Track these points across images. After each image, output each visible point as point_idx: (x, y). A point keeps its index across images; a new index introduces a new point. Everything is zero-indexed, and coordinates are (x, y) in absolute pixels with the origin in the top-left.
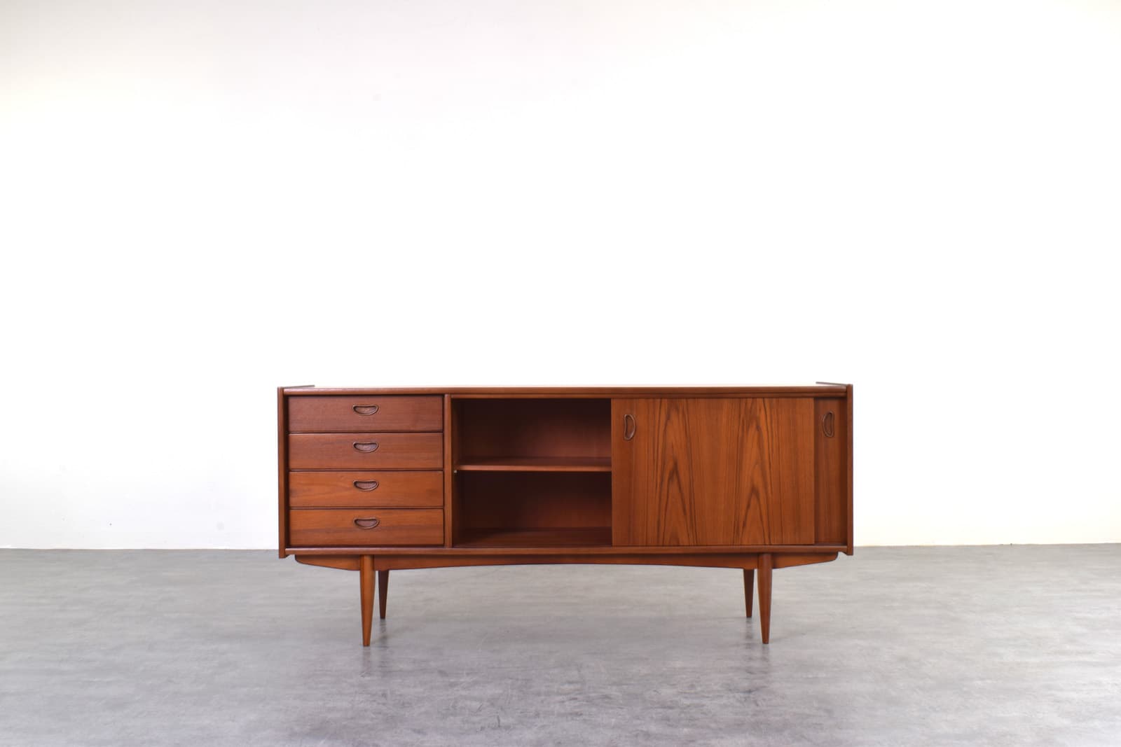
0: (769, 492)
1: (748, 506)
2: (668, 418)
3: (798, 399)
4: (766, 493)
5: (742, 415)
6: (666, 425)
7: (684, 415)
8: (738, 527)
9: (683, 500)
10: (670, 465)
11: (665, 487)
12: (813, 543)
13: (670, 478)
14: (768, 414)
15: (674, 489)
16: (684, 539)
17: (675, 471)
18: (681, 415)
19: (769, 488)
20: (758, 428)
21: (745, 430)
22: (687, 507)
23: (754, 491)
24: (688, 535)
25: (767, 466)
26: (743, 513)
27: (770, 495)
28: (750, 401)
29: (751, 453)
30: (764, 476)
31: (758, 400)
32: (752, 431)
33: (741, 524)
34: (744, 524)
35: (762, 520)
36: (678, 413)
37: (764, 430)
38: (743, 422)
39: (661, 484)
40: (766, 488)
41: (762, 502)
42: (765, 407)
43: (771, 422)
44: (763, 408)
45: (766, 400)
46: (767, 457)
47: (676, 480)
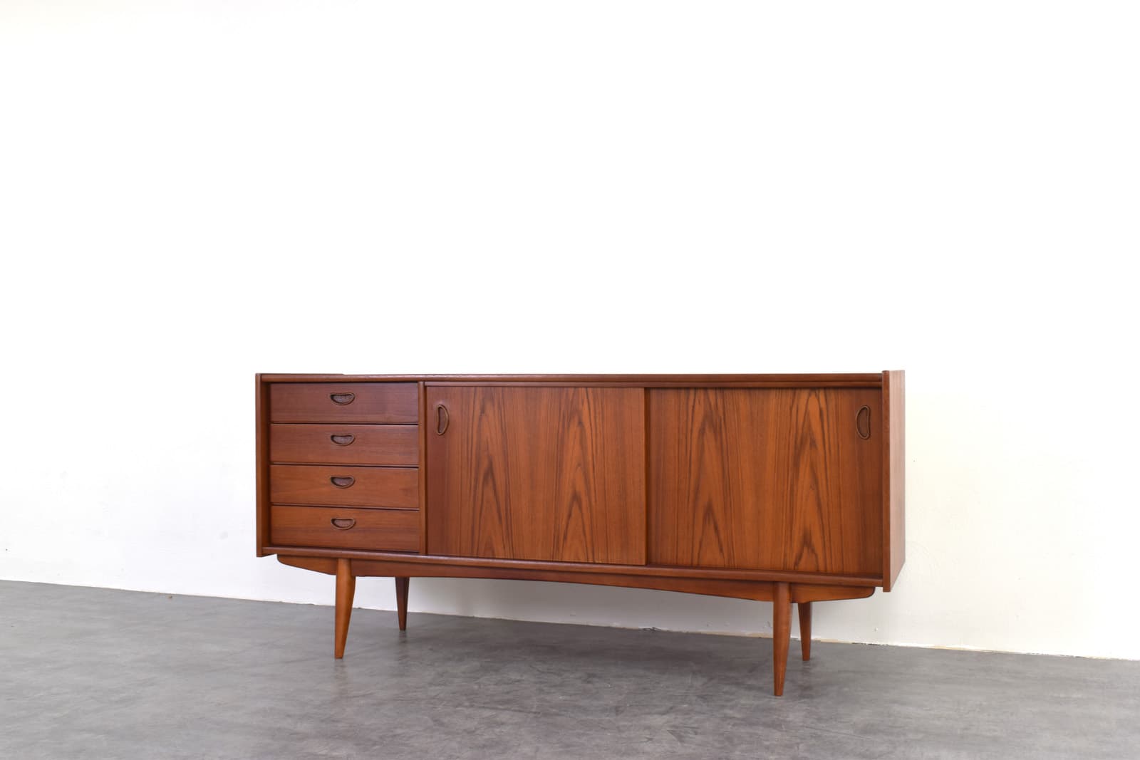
0: (593, 500)
1: (570, 516)
2: (483, 410)
3: (625, 389)
4: (590, 502)
5: (562, 409)
6: (480, 419)
7: (499, 408)
8: (558, 537)
9: (498, 503)
10: (485, 464)
11: (480, 489)
12: (644, 563)
13: (485, 479)
14: (592, 407)
15: (489, 493)
16: (499, 549)
17: (490, 471)
18: (496, 406)
19: (593, 494)
20: (580, 423)
21: (566, 426)
22: (503, 514)
23: (576, 498)
24: (504, 546)
25: (591, 467)
26: (564, 523)
27: (593, 504)
28: (571, 390)
29: (572, 453)
30: (587, 480)
31: (580, 389)
32: (574, 428)
33: (562, 536)
34: (565, 538)
35: (585, 535)
36: (494, 405)
37: (587, 425)
38: (564, 417)
39: (476, 487)
40: (588, 495)
41: (584, 511)
42: (588, 398)
43: (595, 417)
44: (586, 400)
45: (590, 390)
46: (590, 458)
47: (491, 484)
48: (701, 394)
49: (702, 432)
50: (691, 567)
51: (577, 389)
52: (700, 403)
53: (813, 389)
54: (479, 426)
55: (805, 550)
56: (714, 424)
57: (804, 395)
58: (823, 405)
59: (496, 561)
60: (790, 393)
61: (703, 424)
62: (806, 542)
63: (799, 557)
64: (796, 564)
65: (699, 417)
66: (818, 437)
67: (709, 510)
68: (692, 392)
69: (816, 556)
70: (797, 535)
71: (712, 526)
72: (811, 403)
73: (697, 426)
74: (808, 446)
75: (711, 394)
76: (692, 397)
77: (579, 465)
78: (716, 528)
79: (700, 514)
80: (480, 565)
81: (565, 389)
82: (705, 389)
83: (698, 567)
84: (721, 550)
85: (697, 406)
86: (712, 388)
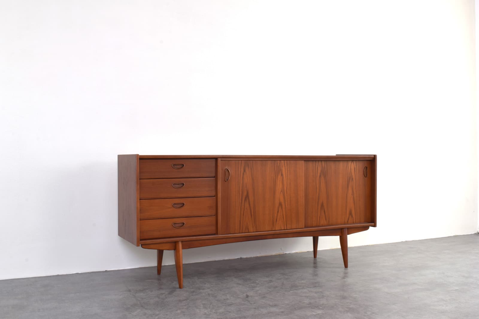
0: (286, 204)
1: (278, 212)
2: (244, 171)
3: (298, 161)
4: (285, 205)
5: (275, 169)
6: (243, 174)
7: (251, 169)
8: (274, 221)
9: (250, 209)
10: (245, 194)
11: (243, 204)
12: (304, 227)
13: (245, 200)
14: (286, 168)
15: (247, 205)
16: (251, 229)
17: (247, 196)
18: (250, 169)
19: (286, 202)
20: (282, 175)
21: (277, 176)
22: (253, 213)
23: (280, 204)
24: (253, 227)
25: (286, 191)
26: (276, 215)
27: (287, 206)
28: (279, 162)
29: (279, 187)
30: (284, 198)
31: (282, 161)
32: (280, 176)
33: (275, 221)
35: (283, 218)
36: (249, 168)
37: (284, 176)
38: (276, 172)
39: (241, 203)
40: (285, 203)
41: (283, 209)
42: (285, 165)
43: (287, 172)
44: (284, 166)
45: (285, 161)
46: (285, 189)
47: (248, 201)
48: (320, 163)
49: (320, 176)
50: (317, 226)
51: (281, 161)
52: (319, 166)
53: (353, 161)
54: (243, 177)
55: (350, 217)
56: (324, 173)
57: (350, 163)
58: (355, 167)
59: (250, 233)
60: (346, 162)
61: (321, 174)
62: (350, 214)
63: (349, 219)
64: (348, 221)
65: (319, 171)
66: (354, 177)
67: (322, 205)
68: (317, 162)
69: (353, 218)
70: (348, 212)
71: (323, 211)
72: (352, 165)
73: (319, 175)
74: (351, 180)
75: (323, 162)
76: (317, 164)
77: (281, 191)
78: (324, 211)
79: (320, 206)
80: (242, 236)
81: (277, 161)
82: (321, 161)
83: (319, 226)
84: (326, 220)
85: (319, 168)
86: (323, 161)
